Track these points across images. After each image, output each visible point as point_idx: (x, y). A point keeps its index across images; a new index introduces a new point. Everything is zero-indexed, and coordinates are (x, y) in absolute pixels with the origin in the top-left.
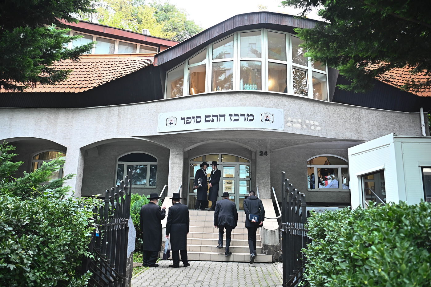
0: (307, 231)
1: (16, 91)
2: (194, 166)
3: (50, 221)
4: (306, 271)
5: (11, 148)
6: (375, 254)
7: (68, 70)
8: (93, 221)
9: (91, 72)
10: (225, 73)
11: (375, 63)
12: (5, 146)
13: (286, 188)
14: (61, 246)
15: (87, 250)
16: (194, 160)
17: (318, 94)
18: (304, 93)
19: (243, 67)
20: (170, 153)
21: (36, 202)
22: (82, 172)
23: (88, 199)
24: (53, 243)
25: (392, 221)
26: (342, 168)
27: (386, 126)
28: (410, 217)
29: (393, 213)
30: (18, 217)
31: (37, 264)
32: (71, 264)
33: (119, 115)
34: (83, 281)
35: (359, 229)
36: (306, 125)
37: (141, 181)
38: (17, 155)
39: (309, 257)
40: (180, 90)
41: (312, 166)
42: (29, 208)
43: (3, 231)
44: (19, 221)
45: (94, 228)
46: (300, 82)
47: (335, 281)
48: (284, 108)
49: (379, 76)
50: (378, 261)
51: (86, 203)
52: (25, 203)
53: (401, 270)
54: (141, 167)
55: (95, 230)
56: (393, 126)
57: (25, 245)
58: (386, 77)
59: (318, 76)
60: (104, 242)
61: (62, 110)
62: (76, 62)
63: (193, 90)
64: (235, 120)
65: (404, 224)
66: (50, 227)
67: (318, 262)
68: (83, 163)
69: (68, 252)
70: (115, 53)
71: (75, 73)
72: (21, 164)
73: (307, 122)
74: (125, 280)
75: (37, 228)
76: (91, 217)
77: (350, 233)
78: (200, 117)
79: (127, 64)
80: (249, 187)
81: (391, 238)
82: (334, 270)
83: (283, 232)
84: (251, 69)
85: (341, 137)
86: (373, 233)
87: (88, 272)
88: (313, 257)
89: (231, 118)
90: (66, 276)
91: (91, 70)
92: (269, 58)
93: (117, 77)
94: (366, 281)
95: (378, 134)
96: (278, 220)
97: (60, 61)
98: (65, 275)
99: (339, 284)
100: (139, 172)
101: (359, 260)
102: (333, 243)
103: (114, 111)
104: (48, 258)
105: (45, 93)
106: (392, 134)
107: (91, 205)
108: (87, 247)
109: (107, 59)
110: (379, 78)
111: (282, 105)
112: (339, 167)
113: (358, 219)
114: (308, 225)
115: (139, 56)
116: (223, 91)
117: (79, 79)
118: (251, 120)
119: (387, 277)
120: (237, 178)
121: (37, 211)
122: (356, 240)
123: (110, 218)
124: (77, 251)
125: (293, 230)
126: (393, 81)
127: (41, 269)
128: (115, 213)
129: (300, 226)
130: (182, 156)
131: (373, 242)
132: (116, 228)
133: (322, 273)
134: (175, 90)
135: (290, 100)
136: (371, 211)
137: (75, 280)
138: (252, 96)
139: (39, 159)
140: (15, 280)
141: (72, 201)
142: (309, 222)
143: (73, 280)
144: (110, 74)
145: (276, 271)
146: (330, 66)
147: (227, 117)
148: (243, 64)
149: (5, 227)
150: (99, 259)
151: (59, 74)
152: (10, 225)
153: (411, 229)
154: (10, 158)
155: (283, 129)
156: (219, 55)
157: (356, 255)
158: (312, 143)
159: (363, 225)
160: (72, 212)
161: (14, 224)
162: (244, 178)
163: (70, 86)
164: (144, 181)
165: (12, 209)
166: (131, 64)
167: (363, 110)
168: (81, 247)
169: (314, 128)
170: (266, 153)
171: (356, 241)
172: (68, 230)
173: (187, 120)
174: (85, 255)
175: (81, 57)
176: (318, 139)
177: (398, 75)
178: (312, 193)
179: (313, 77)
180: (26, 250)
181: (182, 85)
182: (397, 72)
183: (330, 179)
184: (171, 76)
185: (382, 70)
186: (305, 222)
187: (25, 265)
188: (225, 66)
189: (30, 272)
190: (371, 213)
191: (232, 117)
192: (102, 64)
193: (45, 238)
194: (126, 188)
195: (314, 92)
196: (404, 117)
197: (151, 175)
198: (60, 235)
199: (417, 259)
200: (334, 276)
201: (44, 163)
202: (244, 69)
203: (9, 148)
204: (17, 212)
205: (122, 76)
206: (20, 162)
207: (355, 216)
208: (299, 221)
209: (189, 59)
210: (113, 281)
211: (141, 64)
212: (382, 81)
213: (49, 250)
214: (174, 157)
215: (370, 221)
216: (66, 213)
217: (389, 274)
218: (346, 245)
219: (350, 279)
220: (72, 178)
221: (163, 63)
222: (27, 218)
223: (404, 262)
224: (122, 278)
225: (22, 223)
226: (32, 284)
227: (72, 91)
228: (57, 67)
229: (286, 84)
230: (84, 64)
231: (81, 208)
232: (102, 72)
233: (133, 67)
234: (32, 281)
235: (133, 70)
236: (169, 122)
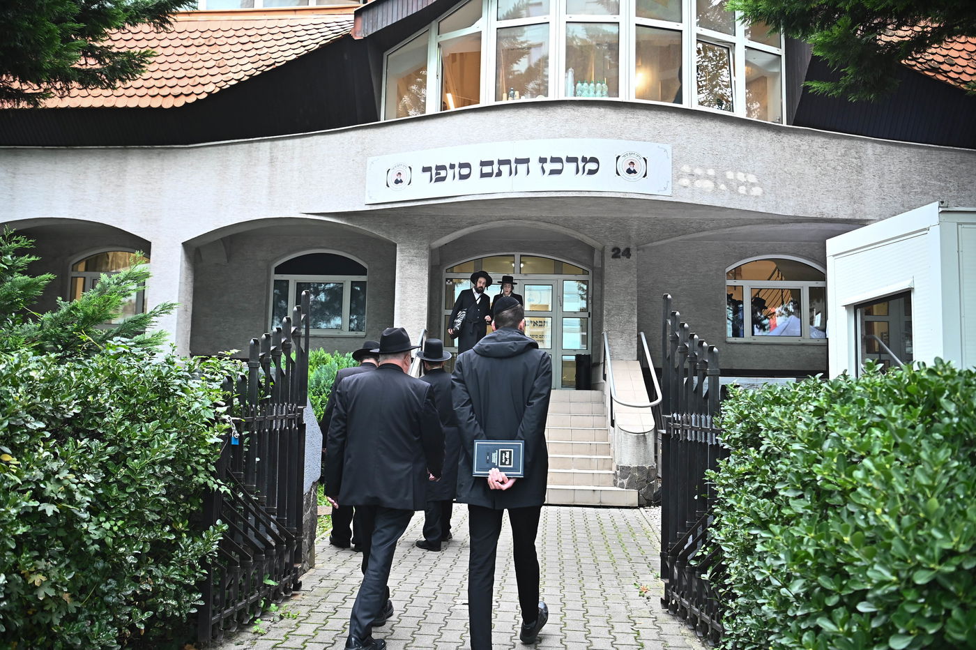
0: (718, 433)
1: (23, 105)
2: (454, 284)
3: (126, 408)
4: (715, 523)
5: (24, 242)
6: (870, 478)
7: (145, 52)
8: (225, 409)
9: (199, 57)
10: (528, 53)
11: (905, 24)
12: (9, 239)
13: (673, 333)
14: (155, 465)
15: (213, 474)
16: (455, 269)
17: (758, 105)
18: (724, 102)
19: (573, 38)
20: (398, 253)
21: (92, 368)
22: (191, 299)
23: (209, 361)
24: (136, 457)
25: (916, 406)
26: (811, 288)
27: (926, 184)
28: (958, 394)
29: (919, 388)
30: (54, 399)
31: (105, 504)
32: (178, 506)
33: (272, 161)
34: (208, 543)
35: (837, 424)
36: (727, 183)
37: (328, 321)
38: (38, 259)
39: (721, 490)
40: (419, 99)
41: (738, 283)
42: (79, 379)
43: (25, 431)
44: (56, 407)
45: (227, 426)
46: (716, 76)
47: (777, 538)
48: (675, 141)
49: (914, 59)
50: (877, 493)
51: (206, 370)
52: (67, 368)
53: (926, 512)
54: (327, 286)
55: (230, 430)
56: (943, 184)
57: (75, 463)
58: (933, 60)
59: (760, 60)
60: (250, 457)
61: (134, 151)
62: (162, 29)
63: (450, 98)
64: (553, 172)
65: (943, 412)
66: (127, 423)
67: (741, 499)
68: (190, 279)
69: (172, 478)
70: (256, 8)
71: (160, 59)
72: (50, 279)
73: (730, 175)
74: (300, 542)
75: (99, 425)
76: (219, 401)
77: (817, 434)
78: (467, 165)
79: (286, 35)
80: (585, 334)
81: (910, 443)
82: (779, 516)
83: (663, 434)
84: (594, 43)
85: (812, 212)
86: (870, 433)
87: (218, 522)
88: (730, 489)
89: (542, 168)
90: (170, 532)
91: (199, 50)
92: (637, 15)
93: (264, 67)
94: (846, 536)
95: (903, 206)
96: (654, 409)
97: (124, 28)
98: (168, 528)
99: (788, 547)
100: (323, 300)
101: (836, 493)
102: (779, 456)
103: (260, 153)
104: (129, 490)
105: (91, 109)
106: (937, 204)
107: (216, 375)
108: (213, 468)
109: (237, 22)
110: (913, 63)
111: (668, 134)
112: (805, 286)
113: (838, 401)
114: (723, 418)
115: (315, 12)
116: (524, 99)
117: (171, 74)
118: (592, 172)
119: (893, 527)
120: (557, 312)
121: (96, 387)
122: (829, 447)
123: (262, 403)
124: (191, 477)
125: (686, 431)
126: (949, 72)
127: (114, 514)
128: (274, 391)
129: (703, 420)
130: (426, 261)
131: (869, 453)
132: (276, 426)
133: (750, 525)
134: (406, 99)
135: (689, 121)
136: (868, 383)
137: (190, 540)
138: (595, 111)
139: (86, 270)
140: (58, 538)
141: (173, 363)
142: (724, 411)
143: (186, 540)
144: (246, 60)
145: (646, 525)
146: (790, 35)
147: (535, 165)
148: (573, 32)
149: (28, 422)
150: (241, 495)
151: (123, 61)
152: (38, 417)
153: (958, 424)
154: (22, 267)
155: (669, 192)
156: (514, 8)
157: (830, 482)
158: (739, 228)
159: (847, 414)
160: (175, 388)
161: (46, 416)
162: (575, 313)
163: (151, 92)
164: (337, 321)
165: (41, 381)
166: (297, 34)
167: (869, 145)
168: (200, 468)
169: (747, 191)
170: (627, 253)
171: (831, 449)
172: (169, 429)
173: (437, 174)
174: (210, 485)
175: (175, 17)
176: (752, 217)
177: (964, 54)
178: (735, 347)
179: (747, 63)
180: (78, 473)
181: (423, 85)
182: (960, 47)
183: (781, 314)
184: (396, 61)
185: (920, 43)
186: (716, 411)
187: (78, 504)
188: (529, 36)
189: (90, 521)
190: (868, 386)
191: (545, 165)
192: (227, 34)
193: (117, 448)
194: (296, 335)
195: (748, 100)
196: (972, 161)
197: (354, 306)
198: (151, 441)
199: (968, 489)
200: (776, 529)
201: (104, 277)
202: (577, 43)
203: (17, 242)
204: (52, 388)
205: (277, 65)
206: (48, 276)
207: (830, 395)
208: (701, 410)
209: (440, 19)
210: (274, 544)
211: (323, 34)
212: (923, 70)
213: (128, 473)
214: (407, 261)
215: (866, 405)
216: (163, 391)
217: (899, 522)
218: (806, 460)
219: (813, 535)
220: (171, 311)
221: (374, 31)
222: (74, 402)
223: (936, 495)
224: (293, 539)
225: (65, 413)
226: (97, 546)
227: (155, 103)
228: (118, 44)
229: (679, 82)
230: (181, 36)
231: (196, 381)
232: (226, 56)
233: (302, 42)
234: (95, 542)
235: (303, 49)
236: (393, 177)
